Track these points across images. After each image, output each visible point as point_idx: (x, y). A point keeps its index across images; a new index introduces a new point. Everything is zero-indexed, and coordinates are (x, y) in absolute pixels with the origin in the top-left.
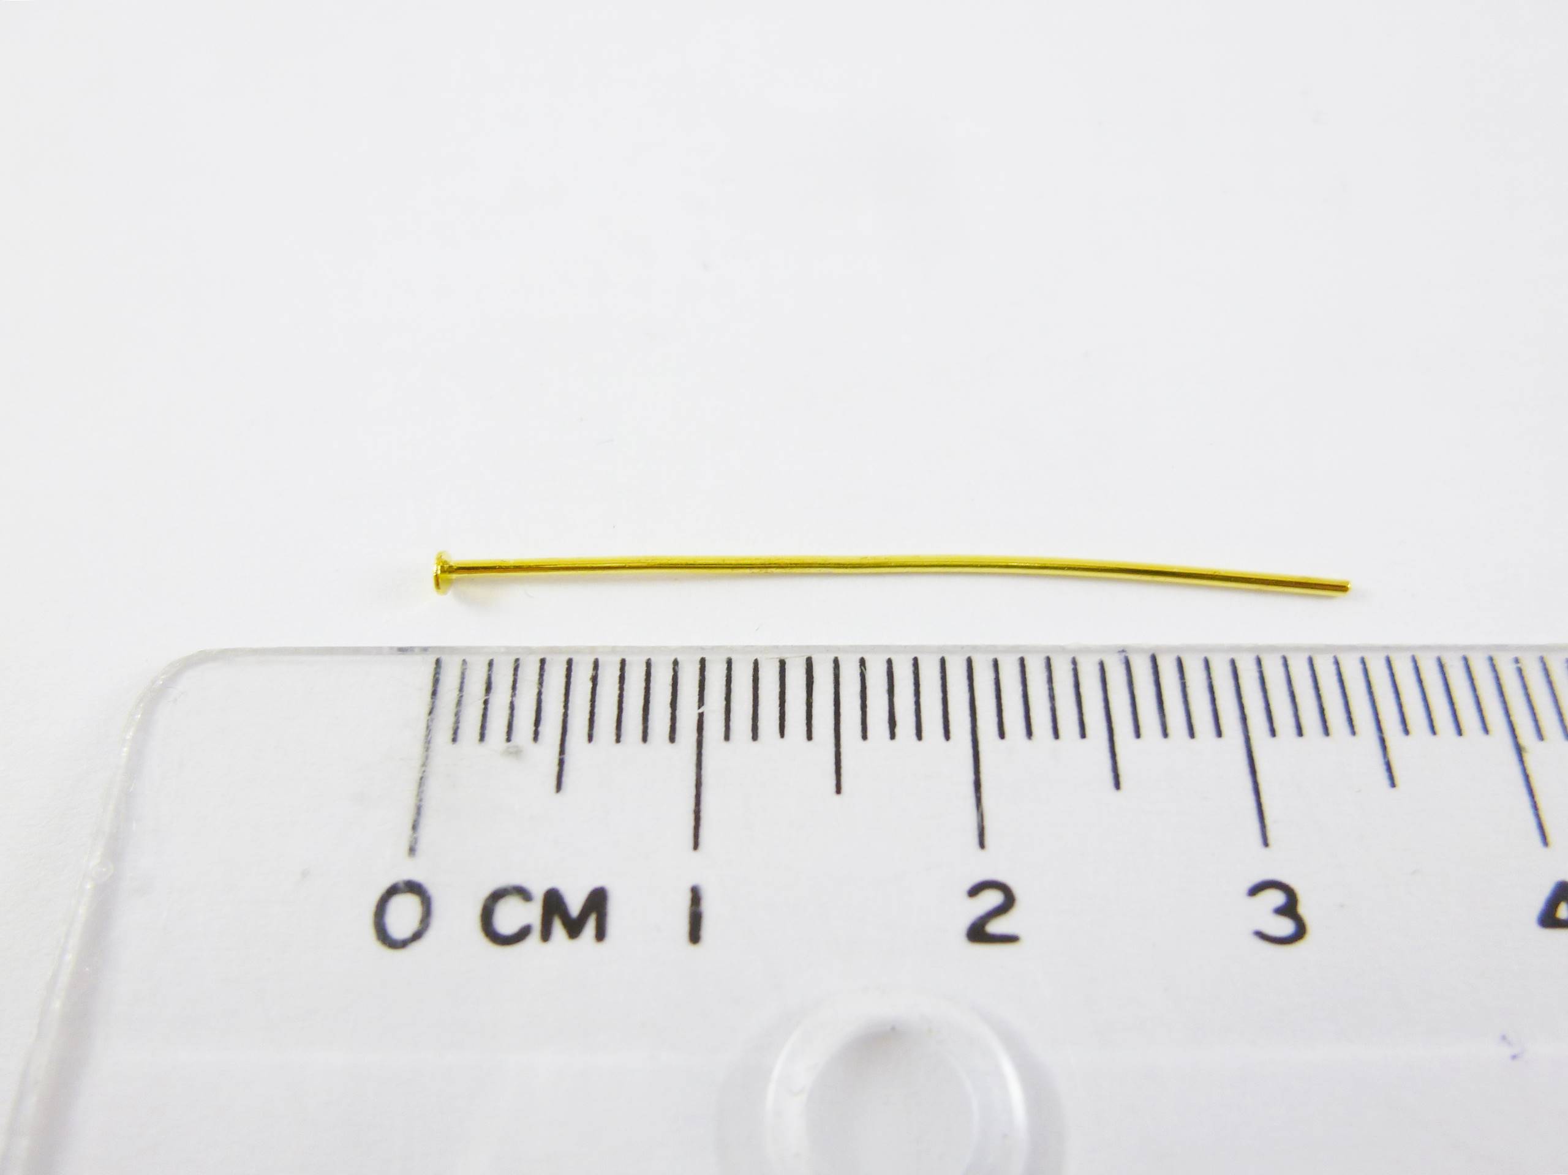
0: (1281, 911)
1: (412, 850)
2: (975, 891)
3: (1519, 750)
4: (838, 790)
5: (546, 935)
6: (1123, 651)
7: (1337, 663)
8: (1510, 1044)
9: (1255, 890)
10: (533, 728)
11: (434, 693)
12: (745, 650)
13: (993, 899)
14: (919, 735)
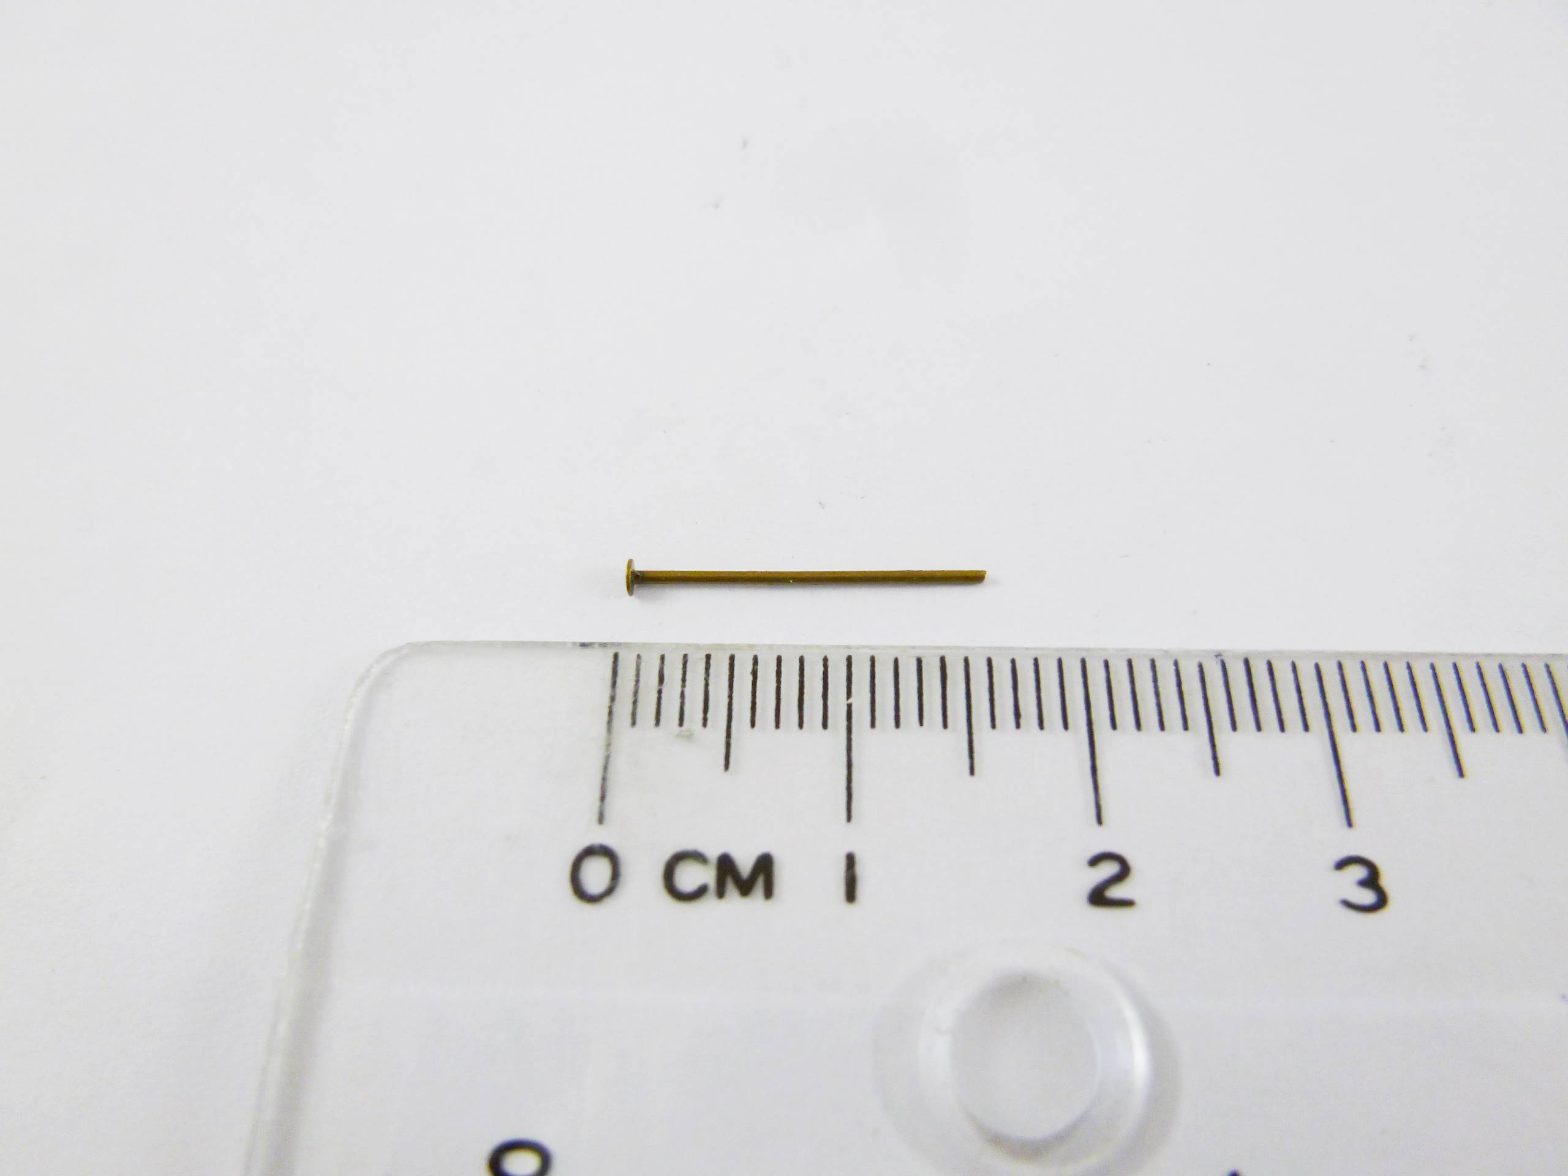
0: (1364, 883)
1: (601, 819)
2: (1095, 861)
4: (972, 772)
5: (720, 894)
6: (1219, 655)
7: (1409, 667)
9: (1342, 865)
10: (702, 715)
11: (614, 684)
12: (886, 649)
13: (1109, 869)
14: (1041, 725)
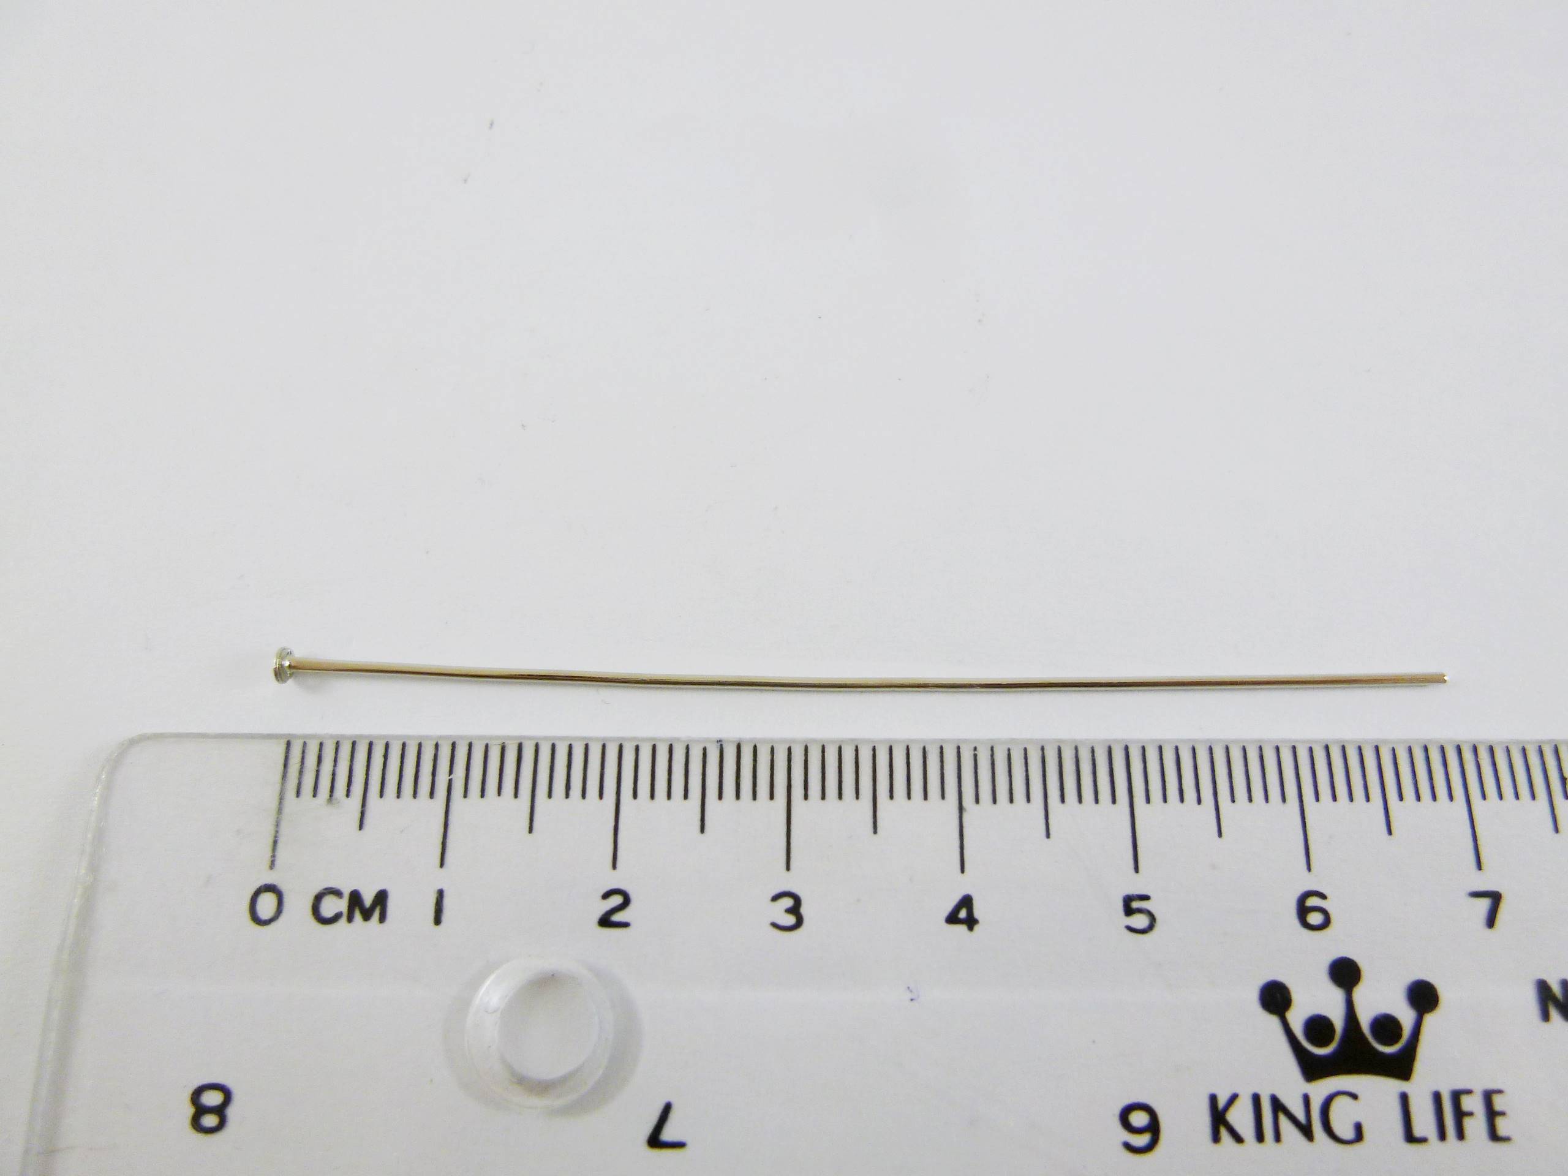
0: (789, 911)
1: (272, 865)
2: (606, 895)
3: (961, 809)
4: (531, 830)
5: (350, 919)
6: (720, 741)
7: (857, 750)
8: (911, 991)
9: (775, 898)
10: (346, 788)
11: (285, 766)
12: (480, 738)
13: (617, 900)
14: (584, 796)
